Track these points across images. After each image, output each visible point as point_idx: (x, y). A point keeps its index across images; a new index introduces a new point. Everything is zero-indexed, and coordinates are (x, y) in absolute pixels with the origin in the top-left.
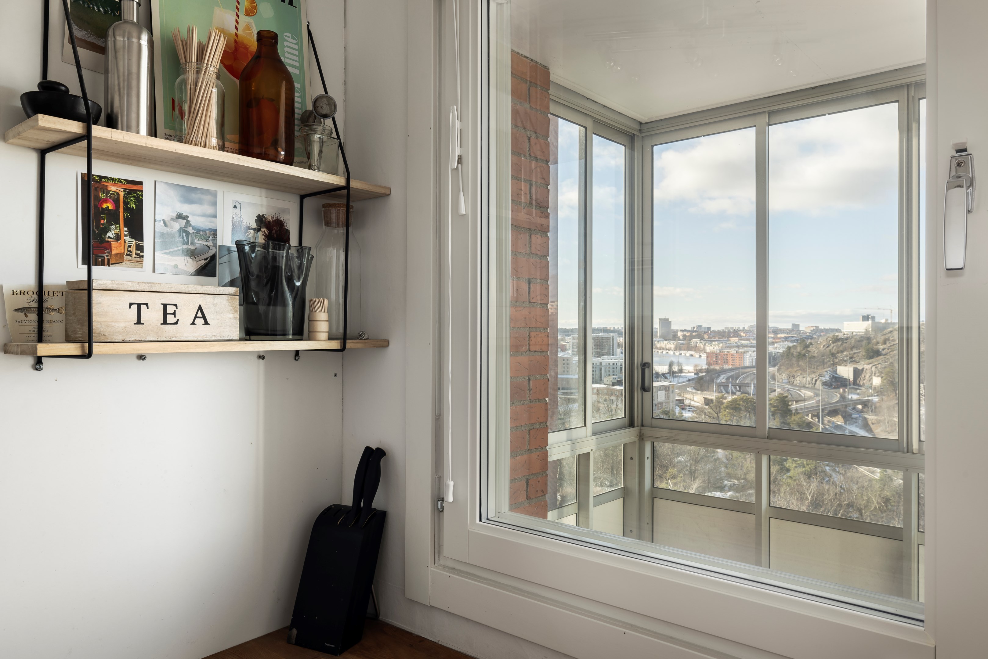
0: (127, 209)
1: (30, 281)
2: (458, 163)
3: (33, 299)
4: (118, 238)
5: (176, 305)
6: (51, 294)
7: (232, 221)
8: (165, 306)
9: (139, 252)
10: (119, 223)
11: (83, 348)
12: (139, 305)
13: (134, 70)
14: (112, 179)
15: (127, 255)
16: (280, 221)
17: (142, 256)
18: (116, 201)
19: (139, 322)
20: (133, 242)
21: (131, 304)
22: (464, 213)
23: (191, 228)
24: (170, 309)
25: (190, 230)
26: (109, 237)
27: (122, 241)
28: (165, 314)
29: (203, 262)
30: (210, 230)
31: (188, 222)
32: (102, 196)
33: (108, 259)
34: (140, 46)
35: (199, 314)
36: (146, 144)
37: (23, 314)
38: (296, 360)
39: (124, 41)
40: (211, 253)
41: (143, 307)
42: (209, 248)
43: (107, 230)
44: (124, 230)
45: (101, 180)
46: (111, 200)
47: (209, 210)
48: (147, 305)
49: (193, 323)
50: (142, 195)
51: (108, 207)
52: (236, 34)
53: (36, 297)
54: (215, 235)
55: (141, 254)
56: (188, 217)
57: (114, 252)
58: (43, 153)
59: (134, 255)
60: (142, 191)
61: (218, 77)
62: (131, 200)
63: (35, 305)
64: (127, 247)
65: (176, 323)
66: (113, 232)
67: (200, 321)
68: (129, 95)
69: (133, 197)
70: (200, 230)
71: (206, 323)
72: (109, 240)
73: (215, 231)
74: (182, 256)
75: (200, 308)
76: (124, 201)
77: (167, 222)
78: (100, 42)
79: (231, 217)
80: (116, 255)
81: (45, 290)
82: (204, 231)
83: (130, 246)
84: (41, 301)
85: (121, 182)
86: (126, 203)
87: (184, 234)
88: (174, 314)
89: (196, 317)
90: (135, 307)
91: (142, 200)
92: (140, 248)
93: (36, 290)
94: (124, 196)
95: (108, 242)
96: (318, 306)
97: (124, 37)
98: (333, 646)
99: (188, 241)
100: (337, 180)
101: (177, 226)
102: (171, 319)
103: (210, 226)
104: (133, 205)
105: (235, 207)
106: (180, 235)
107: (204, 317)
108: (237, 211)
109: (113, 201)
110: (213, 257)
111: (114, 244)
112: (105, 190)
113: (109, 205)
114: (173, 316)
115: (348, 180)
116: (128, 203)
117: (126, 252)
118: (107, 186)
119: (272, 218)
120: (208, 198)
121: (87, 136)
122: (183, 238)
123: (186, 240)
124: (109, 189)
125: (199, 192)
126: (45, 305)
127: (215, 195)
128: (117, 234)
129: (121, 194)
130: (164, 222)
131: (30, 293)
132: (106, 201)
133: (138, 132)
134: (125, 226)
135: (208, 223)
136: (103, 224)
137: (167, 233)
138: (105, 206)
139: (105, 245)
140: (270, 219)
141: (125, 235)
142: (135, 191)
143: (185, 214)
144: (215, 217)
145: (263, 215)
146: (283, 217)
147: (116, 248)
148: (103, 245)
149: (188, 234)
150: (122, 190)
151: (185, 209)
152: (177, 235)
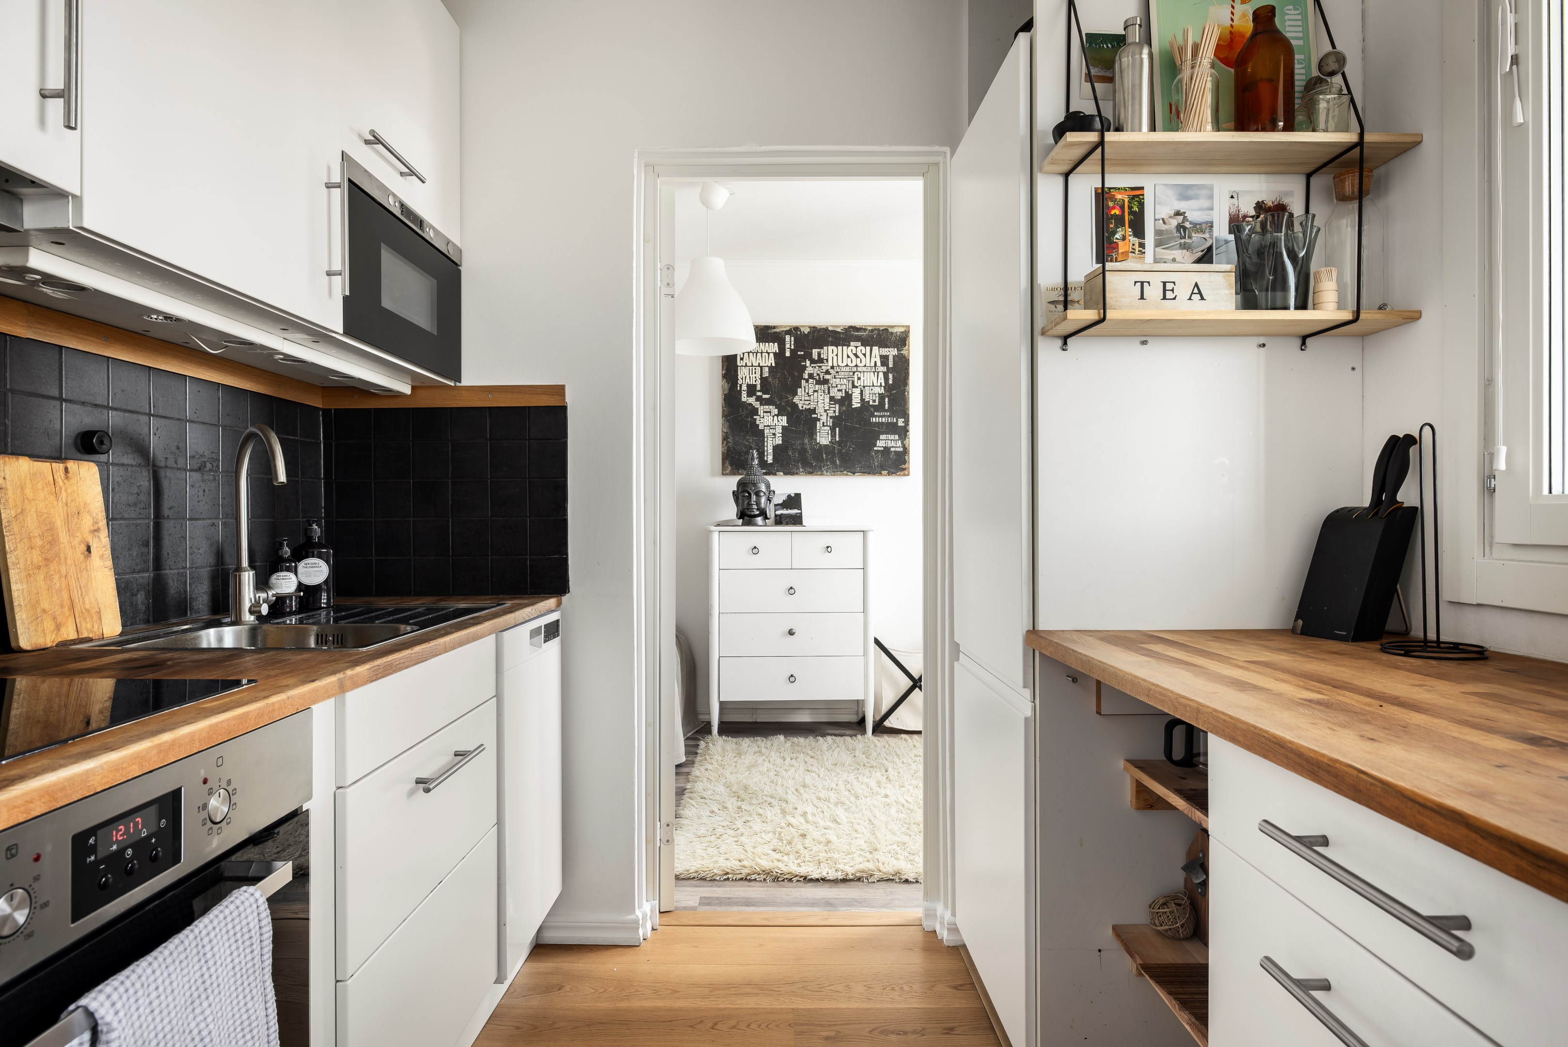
0: (1131, 213)
1: (1059, 280)
2: (1512, 64)
3: (1060, 293)
4: (1124, 238)
5: (1174, 283)
6: (1073, 289)
7: (1229, 212)
8: (1164, 283)
9: (1141, 249)
10: (1124, 226)
11: (1099, 313)
12: (1142, 283)
13: (1137, 82)
14: (1119, 189)
15: (1131, 252)
16: (1283, 205)
17: (1144, 253)
18: (1122, 207)
19: (1142, 298)
20: (1136, 241)
21: (1136, 282)
22: (1522, 121)
23: (1188, 223)
24: (1169, 286)
25: (1187, 225)
26: (1117, 239)
27: (1127, 241)
28: (1165, 290)
29: (1200, 254)
30: (1207, 223)
31: (1185, 219)
32: (1111, 204)
33: (1116, 257)
34: (1142, 60)
35: (1196, 291)
36: (1148, 139)
37: (1054, 306)
38: (1302, 350)
39: (1128, 60)
40: (1208, 245)
41: (1146, 285)
42: (1206, 240)
43: (1114, 233)
44: (1129, 231)
45: (1109, 191)
46: (1118, 207)
47: (1205, 203)
48: (1149, 283)
49: (1190, 299)
50: (1143, 199)
51: (1115, 213)
52: (1232, 26)
53: (1062, 292)
54: (1212, 226)
55: (1143, 251)
56: (1185, 213)
57: (1120, 251)
58: (1067, 175)
59: (1137, 252)
60: (1143, 195)
61: (1213, 66)
62: (1135, 204)
63: (1062, 298)
64: (1131, 245)
65: (1174, 299)
66: (1120, 234)
67: (1196, 297)
68: (1133, 105)
69: (1136, 201)
70: (1197, 224)
71: (1202, 298)
72: (1117, 241)
73: (1212, 223)
74: (1180, 249)
75: (1196, 285)
76: (1129, 206)
77: (1166, 220)
78: (1108, 74)
79: (1228, 208)
80: (1123, 253)
81: (1069, 286)
82: (1200, 224)
83: (1133, 245)
84: (1066, 295)
85: (1126, 190)
86: (1130, 208)
87: (1182, 229)
88: (1172, 290)
89: (1192, 293)
90: (1139, 284)
91: (1144, 202)
92: (1142, 245)
93: (1062, 286)
94: (1129, 202)
95: (1116, 242)
96: (1324, 276)
97: (1128, 57)
98: (1345, 633)
99: (1185, 235)
100: (1350, 137)
101: (1174, 222)
102: (1169, 295)
103: (1208, 219)
104: (1136, 209)
105: (1232, 197)
106: (1177, 230)
107: (1200, 293)
108: (1235, 201)
109: (1120, 207)
110: (1210, 248)
111: (1121, 243)
112: (1113, 199)
113: (1117, 212)
114: (1171, 292)
115: (1361, 135)
116: (1132, 207)
117: (1131, 250)
118: (1114, 195)
119: (1273, 203)
120: (1204, 192)
121: (1101, 143)
122: (1180, 233)
123: (1183, 235)
124: (1116, 197)
125: (1195, 188)
126: (1069, 298)
127: (1211, 188)
128: (1123, 235)
129: (1126, 200)
130: (1163, 220)
131: (1059, 289)
132: (1114, 208)
133: (1140, 130)
134: (1129, 228)
135: (1205, 217)
136: (1111, 228)
137: (1166, 230)
138: (1113, 212)
139: (1114, 245)
140: (1270, 204)
141: (1130, 236)
142: (1138, 196)
143: (1182, 211)
144: (1212, 209)
145: (1263, 201)
146: (1286, 201)
147: (1122, 247)
148: (1112, 245)
149: (1185, 228)
150: (1127, 197)
151: (1182, 206)
152: (1175, 231)
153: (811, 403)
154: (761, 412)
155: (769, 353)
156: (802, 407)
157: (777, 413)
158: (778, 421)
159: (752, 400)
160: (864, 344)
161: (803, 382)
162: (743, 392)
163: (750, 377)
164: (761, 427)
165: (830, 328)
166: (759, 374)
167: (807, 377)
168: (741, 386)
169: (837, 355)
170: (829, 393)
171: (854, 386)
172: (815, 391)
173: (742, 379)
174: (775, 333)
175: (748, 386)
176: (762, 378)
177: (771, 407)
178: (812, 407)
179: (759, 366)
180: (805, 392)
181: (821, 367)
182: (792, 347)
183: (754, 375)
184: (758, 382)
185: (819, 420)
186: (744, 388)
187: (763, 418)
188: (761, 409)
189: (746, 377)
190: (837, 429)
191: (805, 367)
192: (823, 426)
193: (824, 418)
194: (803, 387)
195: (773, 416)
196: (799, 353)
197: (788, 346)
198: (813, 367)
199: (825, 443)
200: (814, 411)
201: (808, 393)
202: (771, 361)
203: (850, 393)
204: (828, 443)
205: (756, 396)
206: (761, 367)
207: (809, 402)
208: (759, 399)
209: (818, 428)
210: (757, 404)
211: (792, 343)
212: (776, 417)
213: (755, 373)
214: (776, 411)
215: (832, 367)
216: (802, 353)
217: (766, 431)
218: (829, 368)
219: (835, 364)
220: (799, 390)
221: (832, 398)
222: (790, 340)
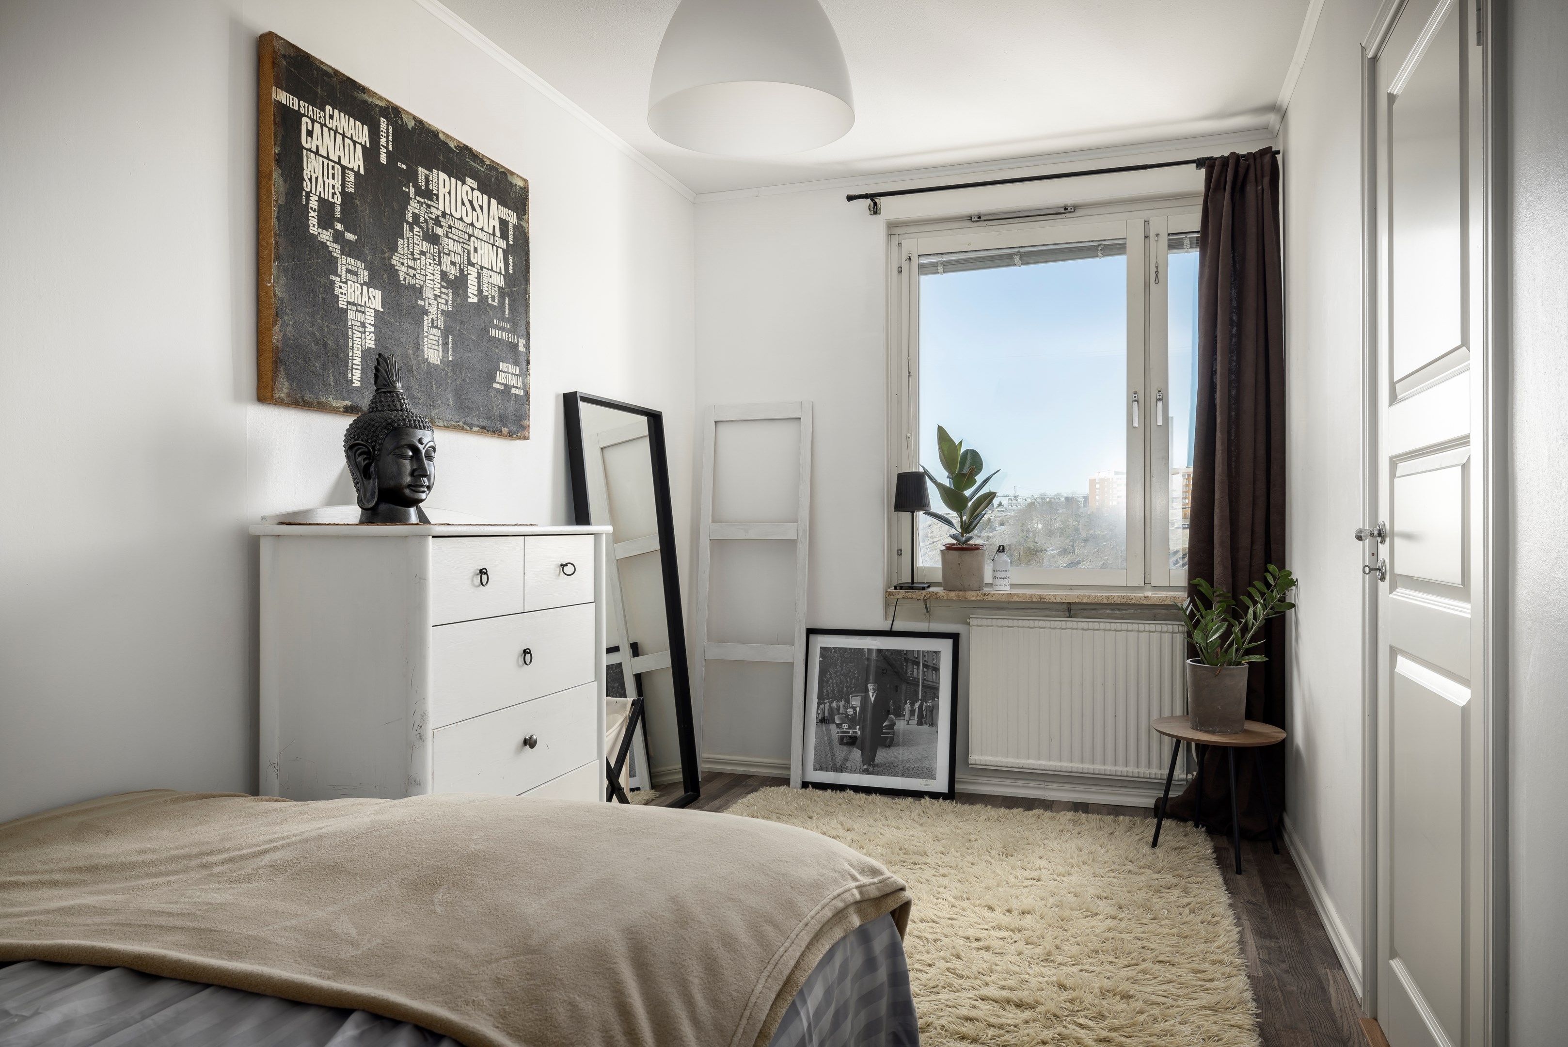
153: (417, 276)
154: (342, 270)
155: (355, 143)
156: (404, 280)
157: (366, 279)
158: (369, 298)
159: (326, 236)
160: (482, 189)
161: (406, 227)
162: (312, 214)
163: (324, 182)
164: (342, 304)
165: (441, 136)
166: (340, 182)
167: (410, 220)
168: (308, 194)
169: (449, 193)
170: (440, 265)
171: (471, 264)
172: (422, 253)
173: (310, 180)
174: (365, 102)
175: (321, 200)
176: (343, 193)
177: (358, 263)
178: (418, 282)
179: (339, 163)
180: (408, 249)
181: (429, 206)
182: (390, 148)
183: (331, 182)
184: (338, 200)
185: (427, 313)
186: (313, 204)
187: (346, 283)
188: (345, 263)
189: (317, 178)
190: (450, 337)
191: (407, 199)
192: (433, 327)
193: (433, 310)
194: (405, 237)
195: (362, 285)
196: (399, 164)
197: (383, 141)
198: (419, 202)
199: (435, 362)
200: (421, 290)
201: (412, 254)
202: (357, 162)
203: (466, 273)
204: (438, 362)
205: (334, 229)
206: (344, 168)
207: (414, 272)
208: (338, 237)
209: (426, 329)
210: (335, 249)
211: (390, 138)
212: (365, 288)
213: (333, 178)
214: (365, 275)
215: (444, 214)
216: (404, 167)
217: (351, 315)
218: (440, 213)
219: (448, 211)
220: (400, 242)
221: (444, 275)
222: (387, 129)
